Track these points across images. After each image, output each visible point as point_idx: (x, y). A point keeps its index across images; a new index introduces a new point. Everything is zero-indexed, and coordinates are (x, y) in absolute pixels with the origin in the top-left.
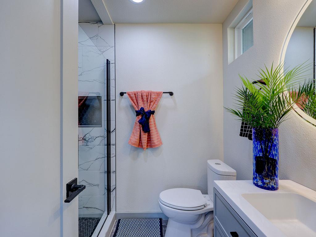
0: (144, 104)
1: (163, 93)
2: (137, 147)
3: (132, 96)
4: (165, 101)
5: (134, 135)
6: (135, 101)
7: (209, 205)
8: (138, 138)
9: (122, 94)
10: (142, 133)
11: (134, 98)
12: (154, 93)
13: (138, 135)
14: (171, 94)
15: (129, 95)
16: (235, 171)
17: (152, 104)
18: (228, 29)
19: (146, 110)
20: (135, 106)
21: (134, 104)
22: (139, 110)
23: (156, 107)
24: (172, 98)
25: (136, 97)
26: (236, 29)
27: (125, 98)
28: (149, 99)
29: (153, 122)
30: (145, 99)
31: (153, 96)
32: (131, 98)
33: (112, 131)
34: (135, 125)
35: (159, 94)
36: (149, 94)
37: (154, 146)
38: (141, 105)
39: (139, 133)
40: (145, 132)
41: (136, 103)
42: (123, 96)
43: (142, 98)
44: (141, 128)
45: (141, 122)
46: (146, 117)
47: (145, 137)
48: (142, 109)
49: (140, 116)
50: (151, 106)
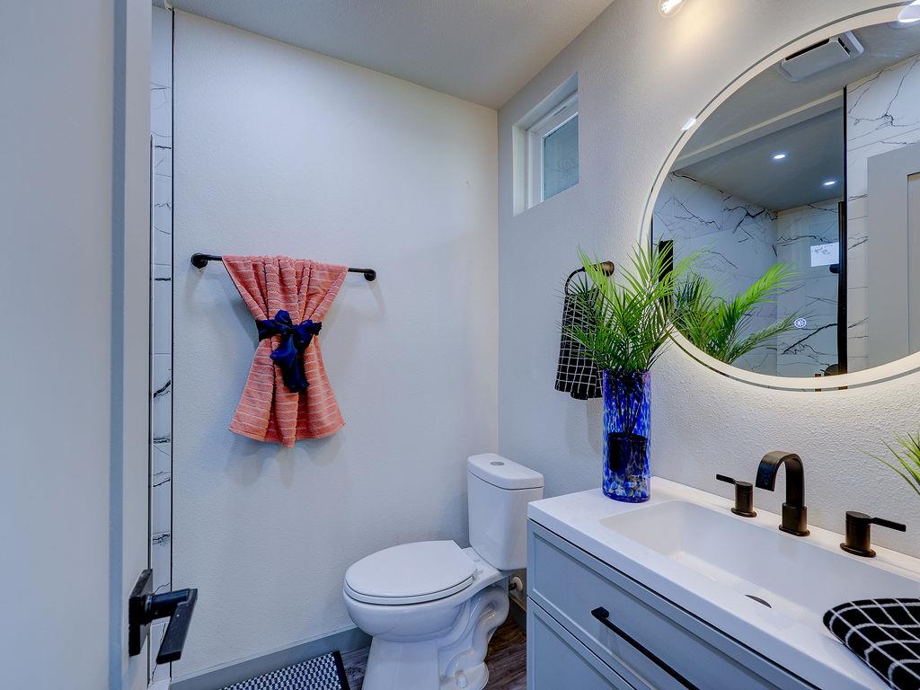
0: (287, 299)
1: (350, 270)
2: (262, 439)
3: (243, 270)
4: (352, 293)
5: (251, 401)
6: (255, 288)
7: (482, 572)
8: (266, 410)
9: (199, 261)
10: (282, 394)
11: (252, 279)
12: (320, 268)
13: (268, 402)
14: (370, 275)
15: (233, 266)
16: (540, 476)
17: (314, 301)
18: (513, 127)
19: (297, 320)
20: (257, 307)
21: (249, 299)
22: (272, 317)
23: (326, 311)
24: (371, 288)
25: (257, 275)
26: (529, 132)
27: (214, 277)
28: (305, 285)
29: (316, 358)
30: (293, 286)
31: (317, 278)
32: (240, 276)
33: (159, 392)
34: (255, 368)
35: (335, 274)
36: (305, 271)
37: (321, 432)
38: (277, 304)
39: (270, 394)
40: (292, 391)
41: (258, 295)
42: (206, 269)
43: (282, 282)
44: (279, 378)
45: (278, 358)
46: (296, 343)
47: (290, 406)
48: (283, 316)
49: (274, 339)
50: (310, 309)
